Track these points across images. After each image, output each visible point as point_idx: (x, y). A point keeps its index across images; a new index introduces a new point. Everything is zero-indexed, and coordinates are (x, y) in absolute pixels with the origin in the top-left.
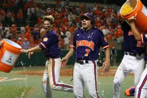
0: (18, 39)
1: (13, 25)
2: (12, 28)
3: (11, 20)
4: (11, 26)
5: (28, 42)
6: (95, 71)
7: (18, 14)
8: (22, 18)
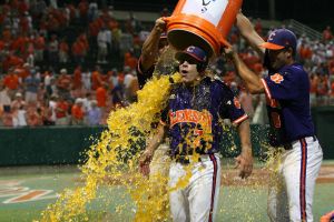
0: (74, 101)
1: (64, 70)
2: (60, 77)
3: (58, 58)
4: (59, 73)
5: (98, 109)
6: (214, 179)
7: (75, 44)
8: (84, 53)
